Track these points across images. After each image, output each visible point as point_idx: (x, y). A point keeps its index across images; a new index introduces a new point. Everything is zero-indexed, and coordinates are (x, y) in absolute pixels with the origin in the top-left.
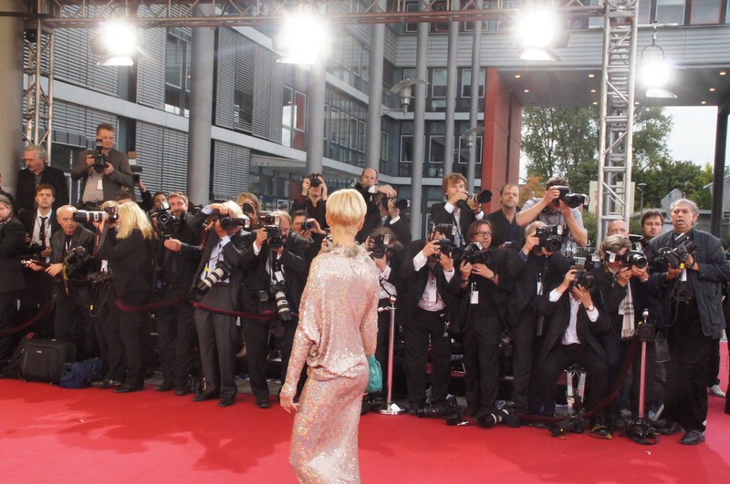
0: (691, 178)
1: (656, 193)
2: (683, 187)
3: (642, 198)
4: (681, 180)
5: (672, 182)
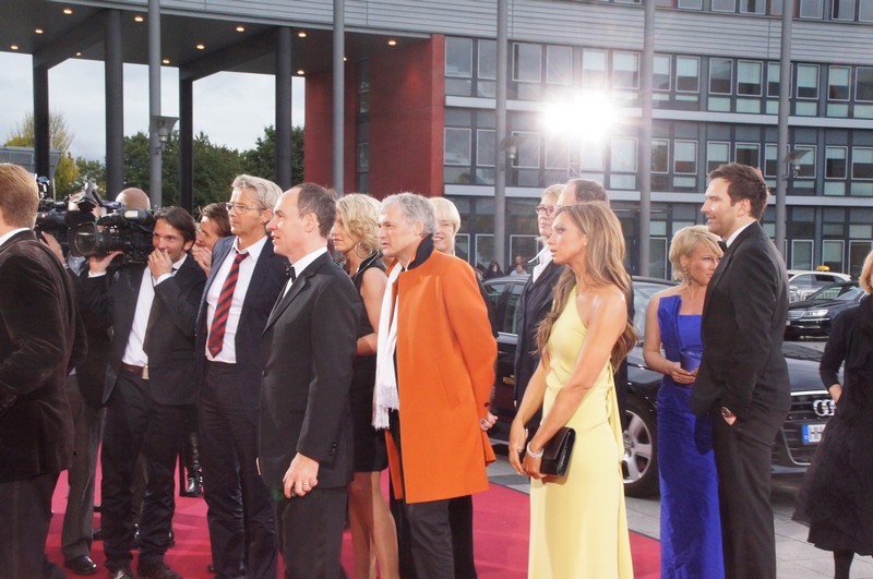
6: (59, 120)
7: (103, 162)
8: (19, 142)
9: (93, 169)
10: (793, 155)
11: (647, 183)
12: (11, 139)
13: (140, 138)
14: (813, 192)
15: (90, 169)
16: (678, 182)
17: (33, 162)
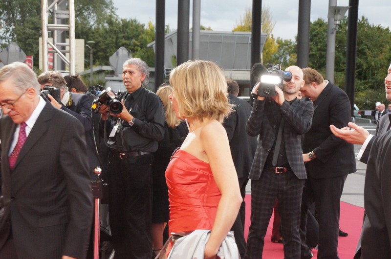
0: (137, 37)
1: (104, 51)
2: (130, 45)
3: (91, 56)
4: (128, 38)
5: (120, 40)
6: (267, 13)
7: (294, 40)
8: (241, 29)
9: (287, 45)
12: (236, 27)
13: (320, 23)
15: (285, 45)
17: (250, 42)
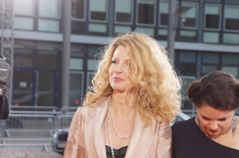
10: (181, 10)
11: (68, 27)
14: (195, 40)
16: (93, 28)
